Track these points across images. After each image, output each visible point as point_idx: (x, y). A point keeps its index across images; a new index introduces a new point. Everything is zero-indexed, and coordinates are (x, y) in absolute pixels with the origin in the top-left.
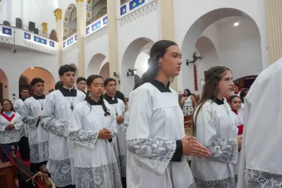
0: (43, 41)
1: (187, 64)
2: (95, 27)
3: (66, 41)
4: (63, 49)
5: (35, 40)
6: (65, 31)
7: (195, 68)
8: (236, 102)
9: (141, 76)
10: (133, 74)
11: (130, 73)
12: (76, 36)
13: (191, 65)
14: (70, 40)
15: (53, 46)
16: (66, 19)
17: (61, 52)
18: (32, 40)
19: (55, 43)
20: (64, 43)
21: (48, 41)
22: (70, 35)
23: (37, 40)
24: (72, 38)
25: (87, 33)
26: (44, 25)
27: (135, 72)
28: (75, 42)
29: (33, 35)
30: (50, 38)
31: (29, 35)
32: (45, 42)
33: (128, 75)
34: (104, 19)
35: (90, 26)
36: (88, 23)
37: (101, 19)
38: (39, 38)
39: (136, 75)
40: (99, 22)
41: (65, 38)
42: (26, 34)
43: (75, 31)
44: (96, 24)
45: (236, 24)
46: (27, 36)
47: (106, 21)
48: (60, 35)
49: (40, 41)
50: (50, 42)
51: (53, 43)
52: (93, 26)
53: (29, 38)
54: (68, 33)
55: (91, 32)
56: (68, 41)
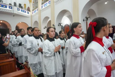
0: (24, 12)
1: (84, 21)
3: (33, 11)
4: (32, 15)
5: (21, 11)
6: (33, 7)
7: (87, 23)
9: (64, 26)
10: (60, 25)
11: (59, 25)
12: (37, 9)
13: (85, 21)
14: (35, 11)
15: (28, 13)
16: (33, 2)
17: (32, 16)
18: (20, 11)
19: (29, 12)
20: (33, 12)
21: (27, 11)
23: (22, 11)
24: (36, 10)
26: (25, 5)
27: (61, 24)
28: (37, 12)
30: (27, 10)
31: (19, 9)
32: (25, 12)
33: (58, 25)
36: (42, 4)
37: (48, 2)
39: (62, 26)
41: (33, 10)
42: (18, 9)
43: (37, 7)
44: (46, 4)
45: (106, 3)
46: (18, 10)
47: (50, 3)
48: (31, 9)
51: (28, 12)
52: (44, 5)
53: (19, 10)
54: (34, 8)
55: (43, 7)
56: (34, 12)
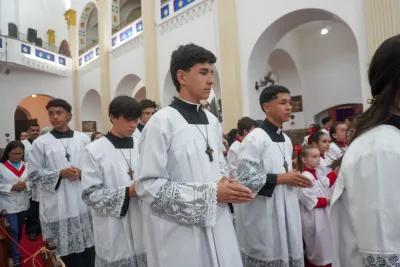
0: (48, 57)
1: (257, 88)
2: (124, 37)
3: (83, 56)
4: (79, 68)
5: (37, 55)
6: (82, 42)
8: (325, 141)
12: (97, 50)
14: (89, 55)
15: (64, 63)
16: (82, 25)
17: (76, 73)
18: (32, 56)
19: (67, 59)
20: (80, 60)
21: (57, 56)
22: (88, 48)
23: (41, 54)
24: (92, 53)
25: (113, 45)
26: (51, 33)
28: (95, 57)
29: (33, 48)
30: (60, 52)
31: (29, 48)
32: (52, 59)
34: (137, 25)
35: (118, 34)
36: (115, 30)
37: (133, 25)
38: (43, 53)
40: (131, 29)
41: (81, 52)
42: (23, 46)
43: (95, 42)
44: (126, 33)
45: (324, 31)
46: (25, 50)
47: (140, 28)
48: (74, 48)
49: (45, 57)
50: (60, 58)
51: (64, 60)
52: (121, 35)
53: (29, 52)
54: (85, 45)
55: (118, 43)
56: (85, 57)
